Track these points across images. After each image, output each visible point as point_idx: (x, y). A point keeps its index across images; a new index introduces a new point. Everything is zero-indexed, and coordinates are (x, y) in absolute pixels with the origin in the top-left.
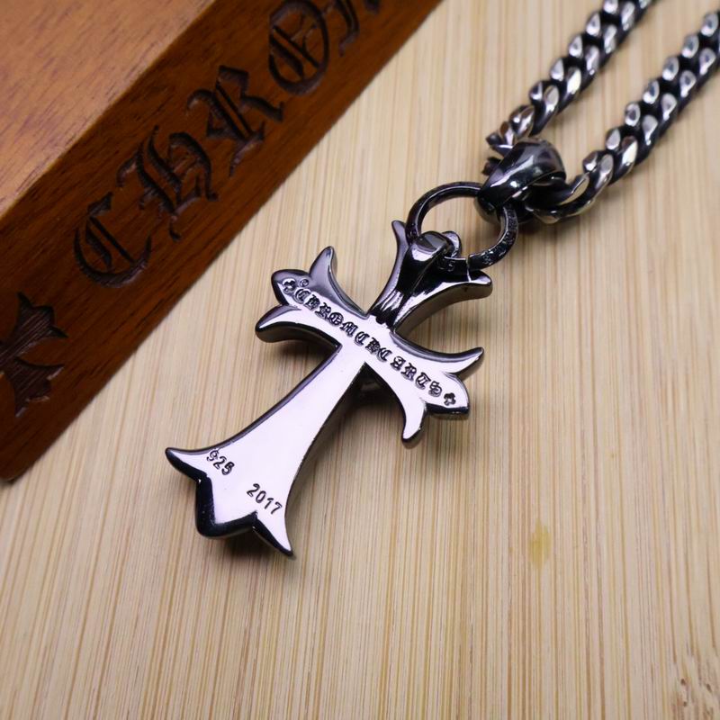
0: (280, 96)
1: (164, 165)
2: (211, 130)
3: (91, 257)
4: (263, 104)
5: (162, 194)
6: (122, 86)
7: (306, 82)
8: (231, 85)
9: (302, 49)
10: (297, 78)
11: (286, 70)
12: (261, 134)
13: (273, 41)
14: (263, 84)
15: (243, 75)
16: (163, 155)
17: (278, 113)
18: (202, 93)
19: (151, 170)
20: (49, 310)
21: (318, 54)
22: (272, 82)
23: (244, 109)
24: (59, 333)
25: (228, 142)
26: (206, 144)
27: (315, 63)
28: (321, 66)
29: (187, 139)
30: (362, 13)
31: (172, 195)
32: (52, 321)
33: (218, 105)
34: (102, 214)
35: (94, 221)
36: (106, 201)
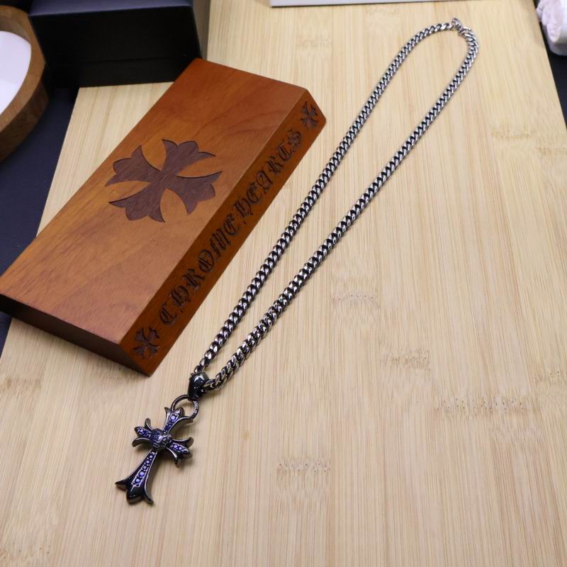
0: (203, 274)
1: (178, 294)
2: (187, 285)
3: (164, 317)
4: (199, 277)
5: (177, 301)
6: (166, 276)
7: (210, 270)
8: (192, 274)
9: (207, 262)
10: (206, 269)
11: (204, 268)
12: (200, 284)
13: (200, 261)
14: (198, 272)
15: (193, 270)
16: (177, 291)
17: (203, 278)
18: (184, 276)
19: (175, 295)
20: (155, 331)
21: (211, 263)
22: (201, 272)
23: (195, 279)
24: (158, 337)
25: (192, 287)
26: (187, 289)
27: (210, 265)
28: (212, 265)
29: (182, 287)
30: (221, 251)
31: (180, 301)
32: (156, 333)
33: (188, 278)
34: (165, 308)
35: (163, 309)
36: (166, 304)
